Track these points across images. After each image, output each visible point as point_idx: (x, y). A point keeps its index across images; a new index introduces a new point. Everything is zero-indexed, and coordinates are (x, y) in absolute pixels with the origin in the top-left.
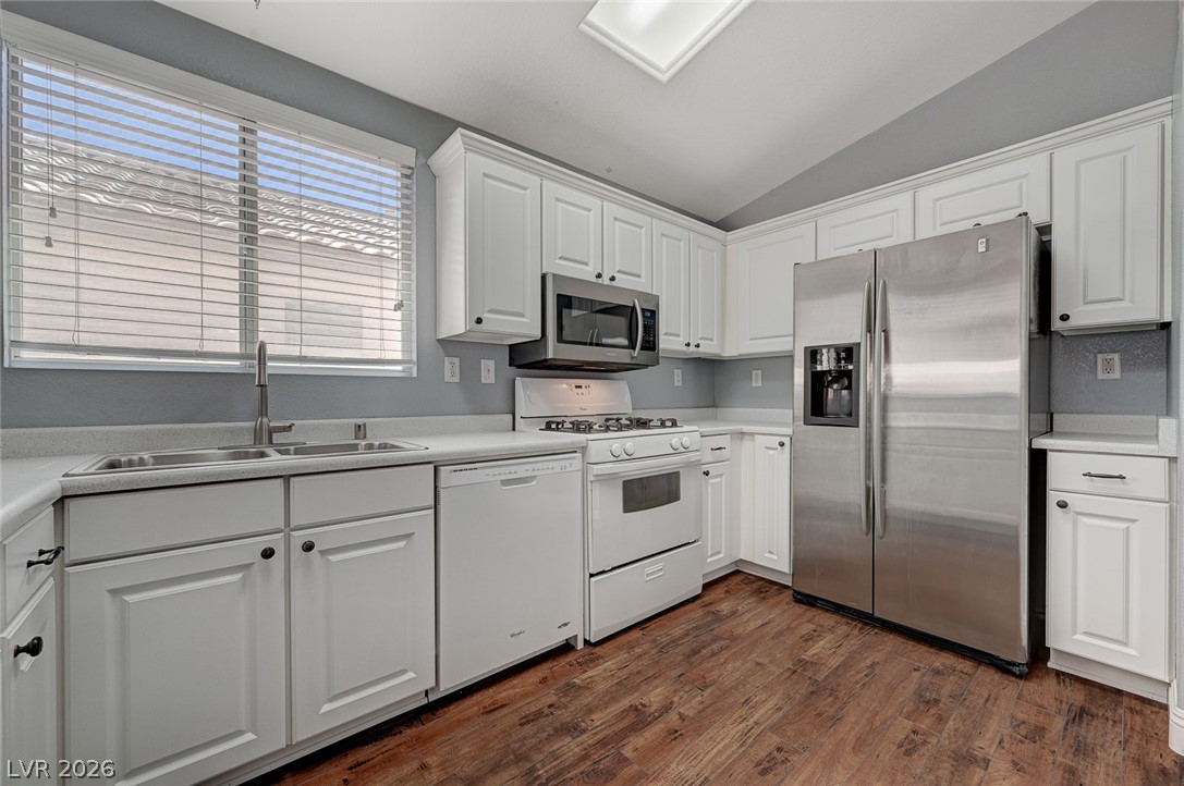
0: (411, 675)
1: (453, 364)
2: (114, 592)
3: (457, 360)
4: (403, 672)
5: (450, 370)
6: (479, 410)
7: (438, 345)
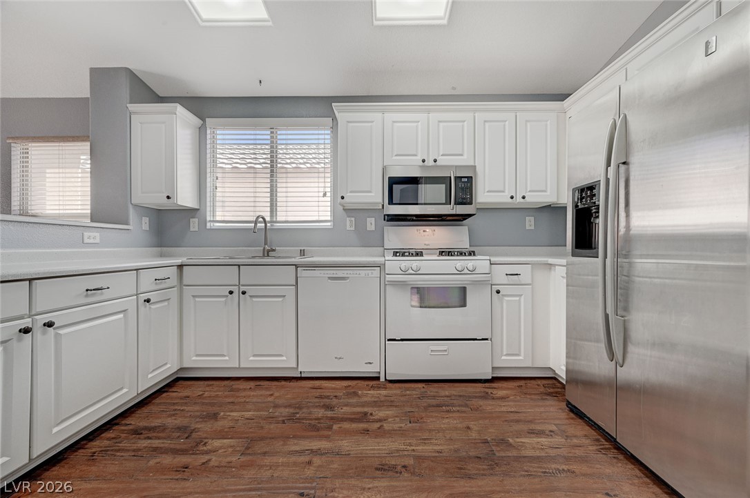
0: (284, 358)
1: (351, 221)
2: (193, 296)
3: (353, 219)
4: (281, 356)
5: (349, 224)
6: (365, 245)
7: (344, 213)
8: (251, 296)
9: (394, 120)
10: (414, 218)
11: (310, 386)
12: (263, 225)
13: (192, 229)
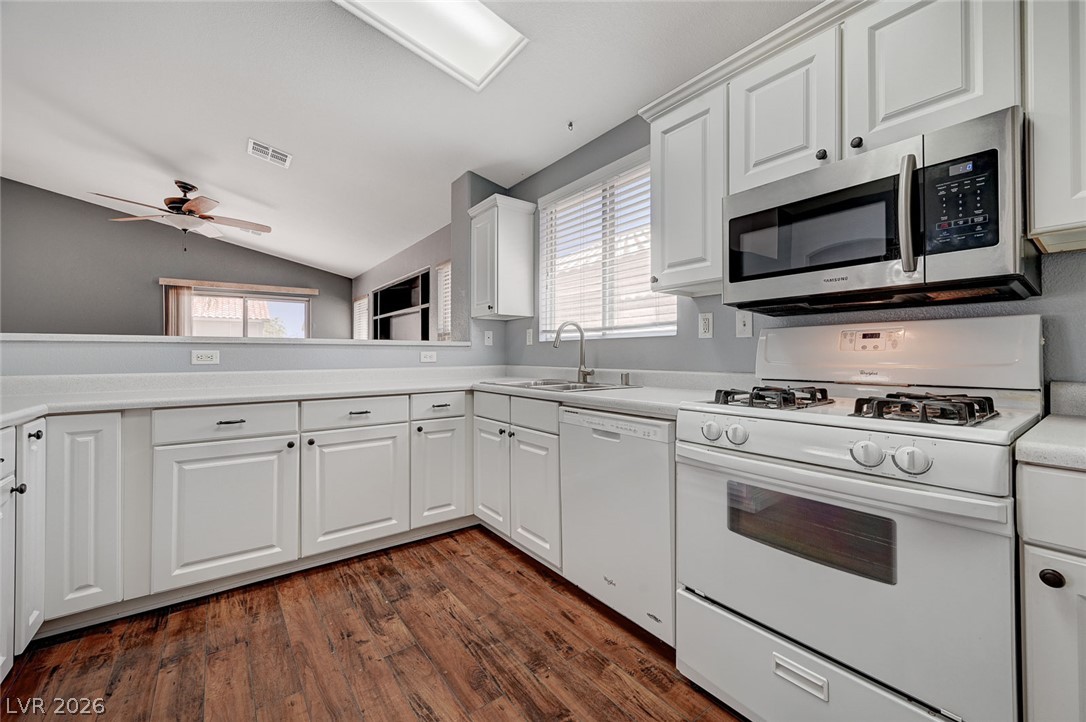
8: (519, 441)
9: (748, 87)
10: (805, 305)
11: (566, 607)
12: (579, 334)
13: (528, 343)
